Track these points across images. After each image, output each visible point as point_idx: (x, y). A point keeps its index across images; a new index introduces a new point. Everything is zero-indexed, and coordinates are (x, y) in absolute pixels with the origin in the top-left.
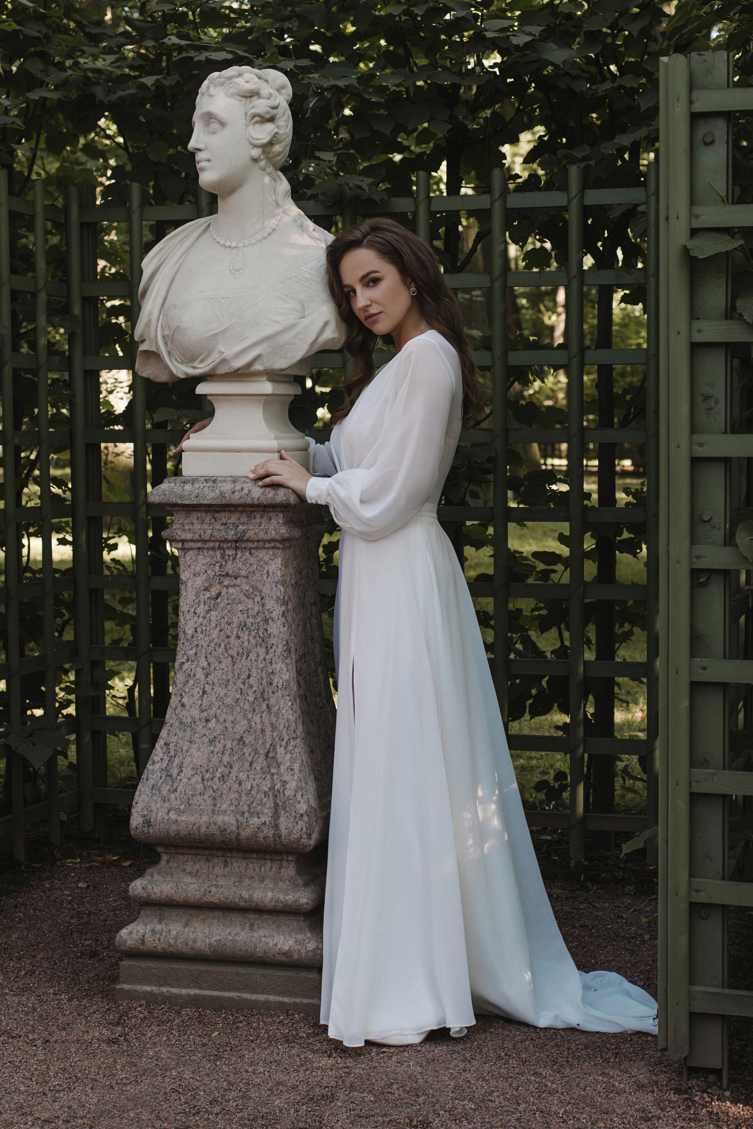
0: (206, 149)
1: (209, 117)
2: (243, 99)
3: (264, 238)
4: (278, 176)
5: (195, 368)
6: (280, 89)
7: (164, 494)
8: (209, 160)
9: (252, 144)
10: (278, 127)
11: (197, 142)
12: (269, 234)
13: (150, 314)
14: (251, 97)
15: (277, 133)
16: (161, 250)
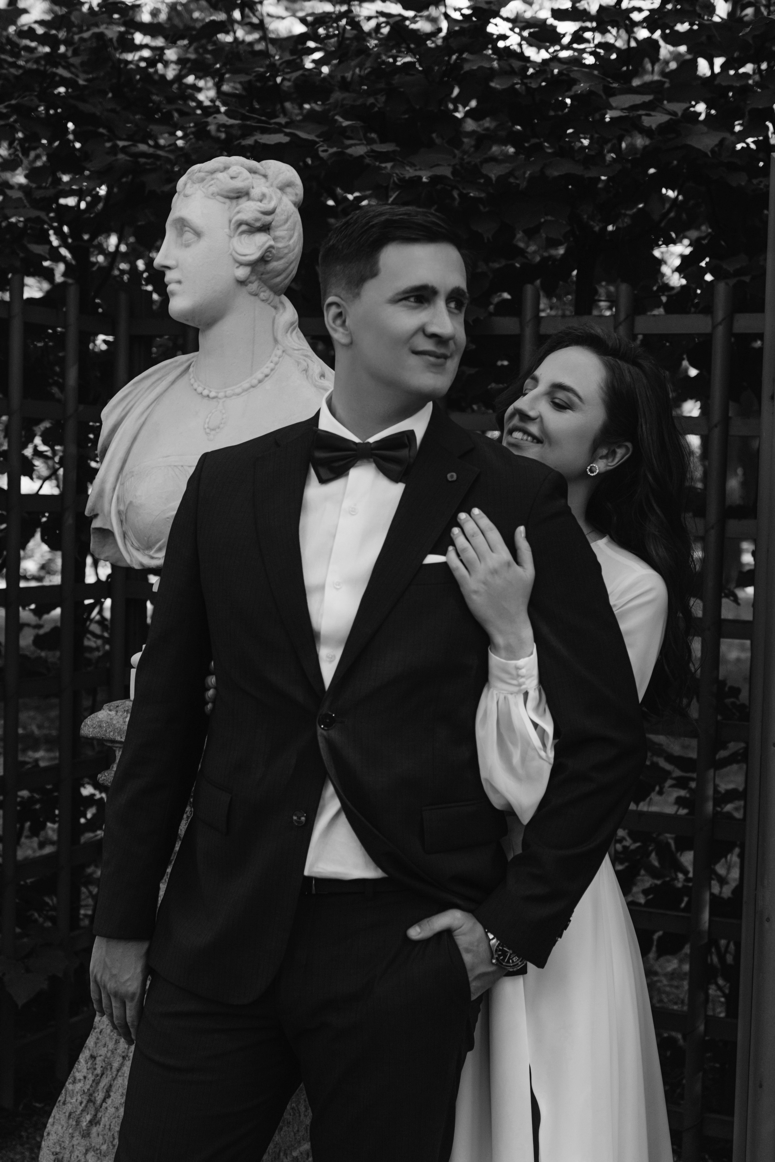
0: (177, 267)
1: (182, 224)
2: (227, 201)
3: (253, 387)
4: (281, 303)
5: (152, 558)
6: (283, 188)
7: (100, 726)
8: (179, 282)
9: (236, 261)
10: (275, 239)
11: (166, 257)
12: (260, 381)
13: (103, 482)
14: (238, 198)
15: (271, 247)
16: (126, 396)
